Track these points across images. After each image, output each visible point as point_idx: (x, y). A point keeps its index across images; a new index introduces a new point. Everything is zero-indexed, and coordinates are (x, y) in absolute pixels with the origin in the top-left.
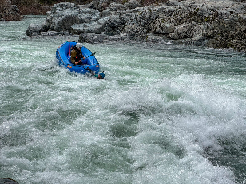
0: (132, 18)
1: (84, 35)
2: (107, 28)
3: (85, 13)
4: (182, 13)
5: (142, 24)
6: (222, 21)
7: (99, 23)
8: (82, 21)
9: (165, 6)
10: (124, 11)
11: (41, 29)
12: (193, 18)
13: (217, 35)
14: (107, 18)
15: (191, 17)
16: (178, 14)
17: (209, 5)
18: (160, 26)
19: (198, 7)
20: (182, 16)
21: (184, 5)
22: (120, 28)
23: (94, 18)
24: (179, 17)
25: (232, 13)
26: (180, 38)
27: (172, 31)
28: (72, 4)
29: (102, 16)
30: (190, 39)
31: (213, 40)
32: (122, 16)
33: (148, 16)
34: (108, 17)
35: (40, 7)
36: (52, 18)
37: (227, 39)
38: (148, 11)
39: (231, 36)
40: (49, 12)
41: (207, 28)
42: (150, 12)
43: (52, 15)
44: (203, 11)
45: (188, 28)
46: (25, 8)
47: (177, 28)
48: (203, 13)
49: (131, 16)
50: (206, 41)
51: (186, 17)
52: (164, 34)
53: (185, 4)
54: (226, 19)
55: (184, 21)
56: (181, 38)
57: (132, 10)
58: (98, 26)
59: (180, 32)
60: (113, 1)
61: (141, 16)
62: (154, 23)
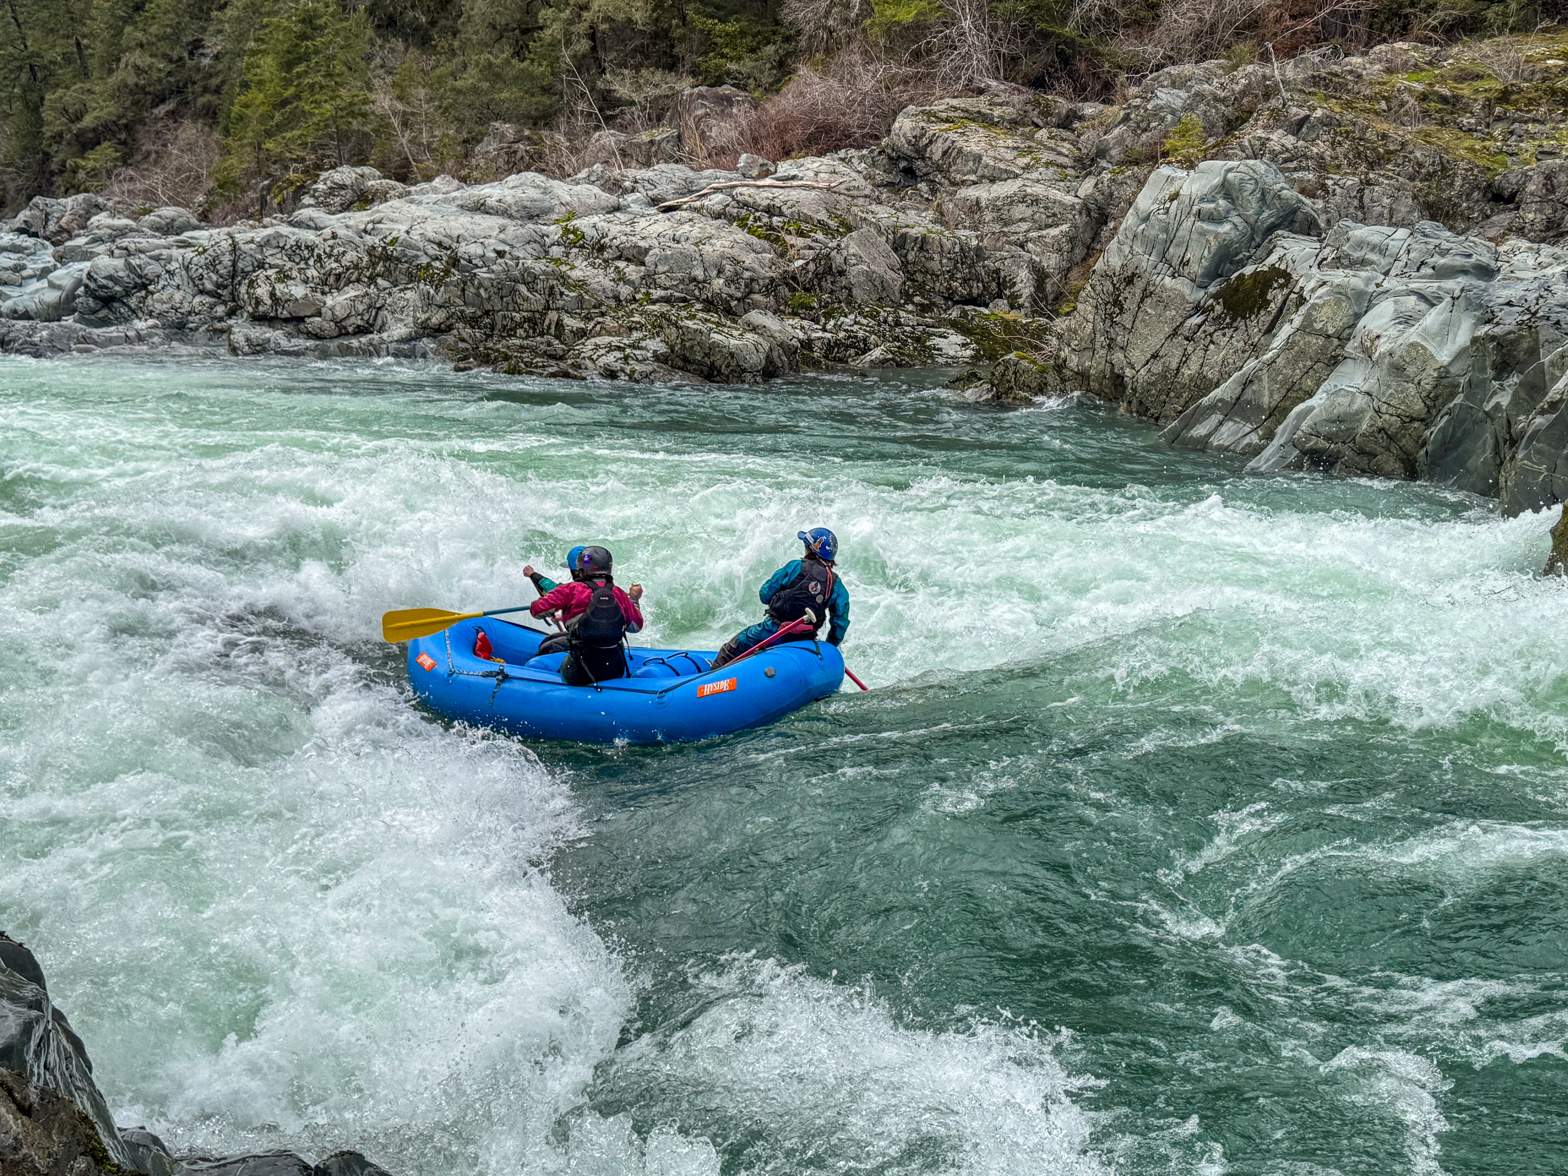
0: (173, 266)
2: (83, 301)
3: (1, 250)
4: (344, 253)
5: (209, 286)
6: (472, 281)
7: (52, 286)
9: (285, 229)
10: (143, 242)
12: (380, 268)
13: (461, 325)
14: (79, 268)
15: (374, 265)
16: (330, 256)
17: (431, 229)
18: (272, 295)
19: (394, 234)
20: (346, 260)
21: (347, 227)
22: (133, 302)
23: (32, 266)
24: (334, 265)
25: (500, 254)
26: (343, 333)
27: (313, 310)
29: (61, 259)
30: (375, 337)
31: (450, 338)
32: (135, 261)
33: (227, 260)
34: (86, 265)
37: (491, 336)
38: (225, 245)
39: (504, 327)
41: (428, 302)
42: (234, 247)
44: (410, 246)
45: (366, 300)
47: (329, 301)
48: (410, 253)
49: (170, 260)
50: (426, 343)
51: (356, 267)
52: (286, 321)
53: (351, 223)
54: (482, 274)
55: (353, 278)
56: (347, 334)
57: (172, 239)
58: (52, 296)
59: (340, 313)
60: (99, 208)
61: (202, 260)
62: (251, 284)
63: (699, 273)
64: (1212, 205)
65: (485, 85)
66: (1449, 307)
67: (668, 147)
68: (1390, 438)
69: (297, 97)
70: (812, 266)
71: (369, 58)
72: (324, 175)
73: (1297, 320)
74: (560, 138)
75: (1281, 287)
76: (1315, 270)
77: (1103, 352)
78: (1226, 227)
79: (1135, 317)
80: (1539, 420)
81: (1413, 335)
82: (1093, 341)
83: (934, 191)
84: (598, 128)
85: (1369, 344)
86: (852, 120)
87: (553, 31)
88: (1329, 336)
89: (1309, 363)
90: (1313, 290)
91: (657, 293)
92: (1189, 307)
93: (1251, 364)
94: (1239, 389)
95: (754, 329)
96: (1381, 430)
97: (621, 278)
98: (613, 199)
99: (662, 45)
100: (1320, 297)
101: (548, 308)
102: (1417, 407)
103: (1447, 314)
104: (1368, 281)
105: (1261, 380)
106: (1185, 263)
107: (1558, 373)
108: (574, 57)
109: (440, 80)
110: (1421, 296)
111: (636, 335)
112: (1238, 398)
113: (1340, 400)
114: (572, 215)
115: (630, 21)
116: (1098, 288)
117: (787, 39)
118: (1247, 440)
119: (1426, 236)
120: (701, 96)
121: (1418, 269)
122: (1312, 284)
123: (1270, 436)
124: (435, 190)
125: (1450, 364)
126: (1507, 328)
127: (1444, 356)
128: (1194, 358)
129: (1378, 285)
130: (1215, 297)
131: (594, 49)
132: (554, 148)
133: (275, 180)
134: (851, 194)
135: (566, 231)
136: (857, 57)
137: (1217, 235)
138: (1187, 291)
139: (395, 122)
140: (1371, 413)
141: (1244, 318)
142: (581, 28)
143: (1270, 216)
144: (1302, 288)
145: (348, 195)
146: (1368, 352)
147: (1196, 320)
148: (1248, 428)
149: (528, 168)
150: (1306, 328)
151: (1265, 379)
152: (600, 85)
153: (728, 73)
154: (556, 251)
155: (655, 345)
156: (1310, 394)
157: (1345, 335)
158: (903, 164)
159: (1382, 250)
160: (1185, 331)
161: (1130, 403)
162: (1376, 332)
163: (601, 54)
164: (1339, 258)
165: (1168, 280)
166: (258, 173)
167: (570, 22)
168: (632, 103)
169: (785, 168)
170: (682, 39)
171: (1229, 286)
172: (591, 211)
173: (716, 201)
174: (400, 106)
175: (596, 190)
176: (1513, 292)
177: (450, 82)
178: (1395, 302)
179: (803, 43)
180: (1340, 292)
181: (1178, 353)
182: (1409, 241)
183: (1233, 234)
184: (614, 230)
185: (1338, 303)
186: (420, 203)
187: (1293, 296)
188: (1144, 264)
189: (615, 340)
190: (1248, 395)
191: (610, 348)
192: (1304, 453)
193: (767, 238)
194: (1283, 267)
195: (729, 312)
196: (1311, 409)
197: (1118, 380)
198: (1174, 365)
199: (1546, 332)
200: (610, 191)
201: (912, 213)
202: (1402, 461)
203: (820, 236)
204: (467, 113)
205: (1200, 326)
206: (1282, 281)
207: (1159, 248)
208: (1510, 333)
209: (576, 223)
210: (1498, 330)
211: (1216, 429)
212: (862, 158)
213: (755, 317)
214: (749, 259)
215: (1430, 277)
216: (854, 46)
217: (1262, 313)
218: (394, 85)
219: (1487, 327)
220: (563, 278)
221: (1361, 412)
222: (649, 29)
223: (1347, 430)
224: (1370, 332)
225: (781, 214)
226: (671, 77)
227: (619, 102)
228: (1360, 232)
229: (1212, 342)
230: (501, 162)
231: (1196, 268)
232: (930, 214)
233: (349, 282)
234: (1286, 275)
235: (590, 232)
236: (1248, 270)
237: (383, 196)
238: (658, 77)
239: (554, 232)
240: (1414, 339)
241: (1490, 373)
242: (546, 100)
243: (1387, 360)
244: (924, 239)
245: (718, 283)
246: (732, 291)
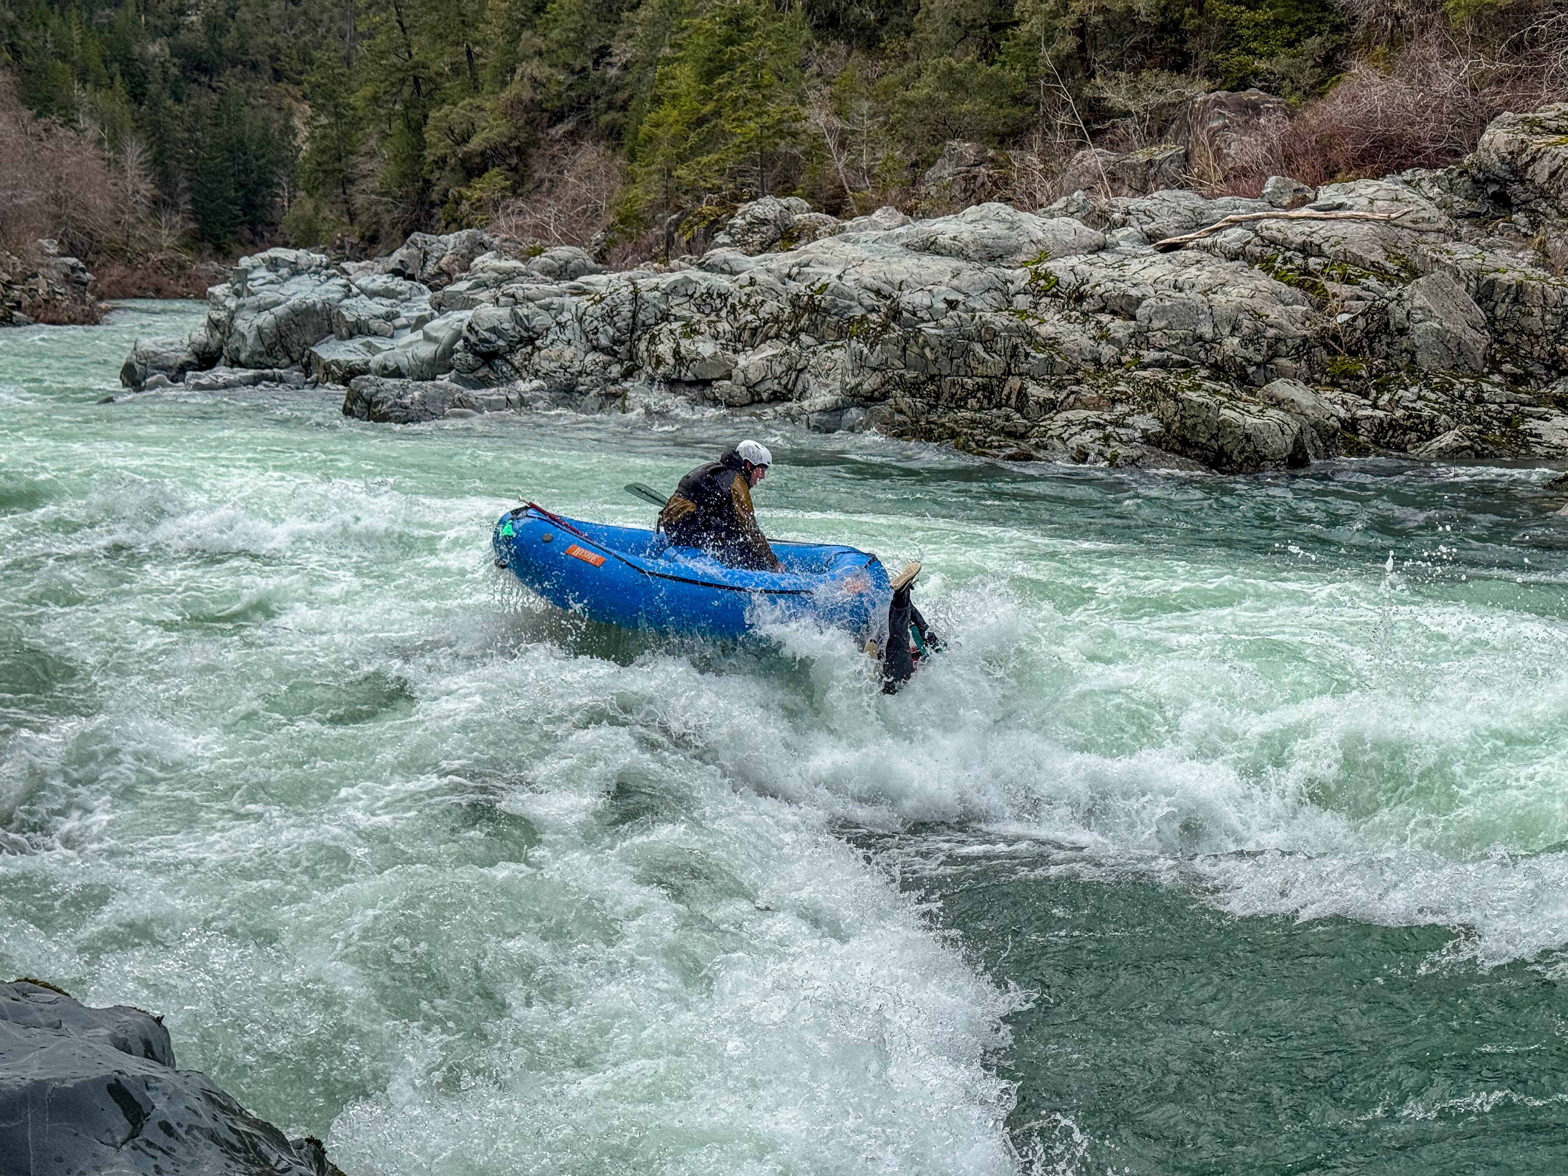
0: (565, 317)
1: (366, 385)
2: (462, 357)
3: (372, 294)
4: (763, 302)
5: (604, 341)
6: (915, 338)
7: (428, 338)
8: (358, 329)
9: (695, 274)
10: (533, 288)
11: (184, 357)
12: (804, 322)
13: (899, 393)
14: (458, 318)
15: (797, 317)
16: (745, 306)
17: (868, 274)
18: (676, 353)
19: (824, 280)
20: (764, 312)
21: (768, 271)
22: (517, 359)
23: (407, 315)
24: (750, 317)
25: (952, 305)
26: (755, 399)
27: (722, 371)
28: (318, 258)
29: (439, 307)
30: (794, 405)
31: (884, 409)
32: (522, 311)
33: (626, 310)
34: (467, 315)
35: (181, 267)
36: (232, 317)
37: (936, 407)
38: (626, 292)
39: (953, 396)
40: (219, 290)
41: (860, 363)
42: (636, 294)
43: (231, 303)
44: (842, 295)
45: (785, 360)
46: (117, 271)
47: (742, 360)
48: (842, 302)
49: (561, 310)
50: (854, 414)
51: (776, 320)
52: (690, 384)
53: (773, 266)
54: (929, 329)
55: (772, 333)
56: (761, 401)
57: (565, 285)
58: (427, 351)
59: (754, 376)
60: (484, 247)
61: (598, 310)
62: (653, 340)
63: (1207, 330)
65: (943, 95)
67: (1171, 169)
69: (717, 114)
70: (1361, 323)
71: (803, 66)
72: (743, 207)
74: (1033, 159)
83: (1535, 225)
84: (1080, 146)
86: (1425, 131)
87: (1032, 27)
91: (1150, 355)
95: (1278, 404)
97: (1104, 336)
98: (1097, 236)
99: (1170, 41)
101: (1008, 373)
108: (1056, 58)
109: (888, 92)
111: (1120, 409)
114: (1044, 256)
115: (1130, 10)
117: (1337, 29)
120: (1219, 103)
124: (875, 226)
131: (1081, 48)
132: (1025, 171)
133: (685, 214)
134: (1419, 228)
135: (1037, 275)
136: (1433, 51)
139: (831, 142)
142: (1068, 22)
145: (770, 231)
149: (989, 197)
152: (1087, 92)
153: (1256, 74)
154: (1022, 302)
155: (1146, 422)
158: (1492, 189)
163: (1091, 54)
166: (665, 205)
167: (1055, 15)
168: (1128, 114)
169: (1328, 194)
170: (1197, 32)
172: (1068, 250)
173: (1233, 237)
174: (837, 123)
175: (1077, 224)
177: (901, 93)
179: (1359, 33)
184: (1098, 274)
186: (857, 242)
189: (1092, 415)
191: (1086, 425)
193: (1299, 285)
195: (1244, 380)
200: (1094, 225)
201: (1502, 253)
203: (1373, 282)
204: (918, 130)
209: (1049, 265)
212: (1434, 181)
213: (1280, 388)
214: (1274, 313)
216: (1430, 35)
218: (833, 97)
220: (1030, 335)
222: (1155, 20)
225: (1321, 254)
226: (1179, 81)
227: (1109, 114)
230: (956, 190)
232: (1529, 255)
233: (767, 338)
235: (1067, 278)
237: (811, 234)
238: (1163, 80)
239: (1021, 276)
242: (1017, 112)
244: (1520, 286)
245: (1232, 343)
246: (1250, 353)
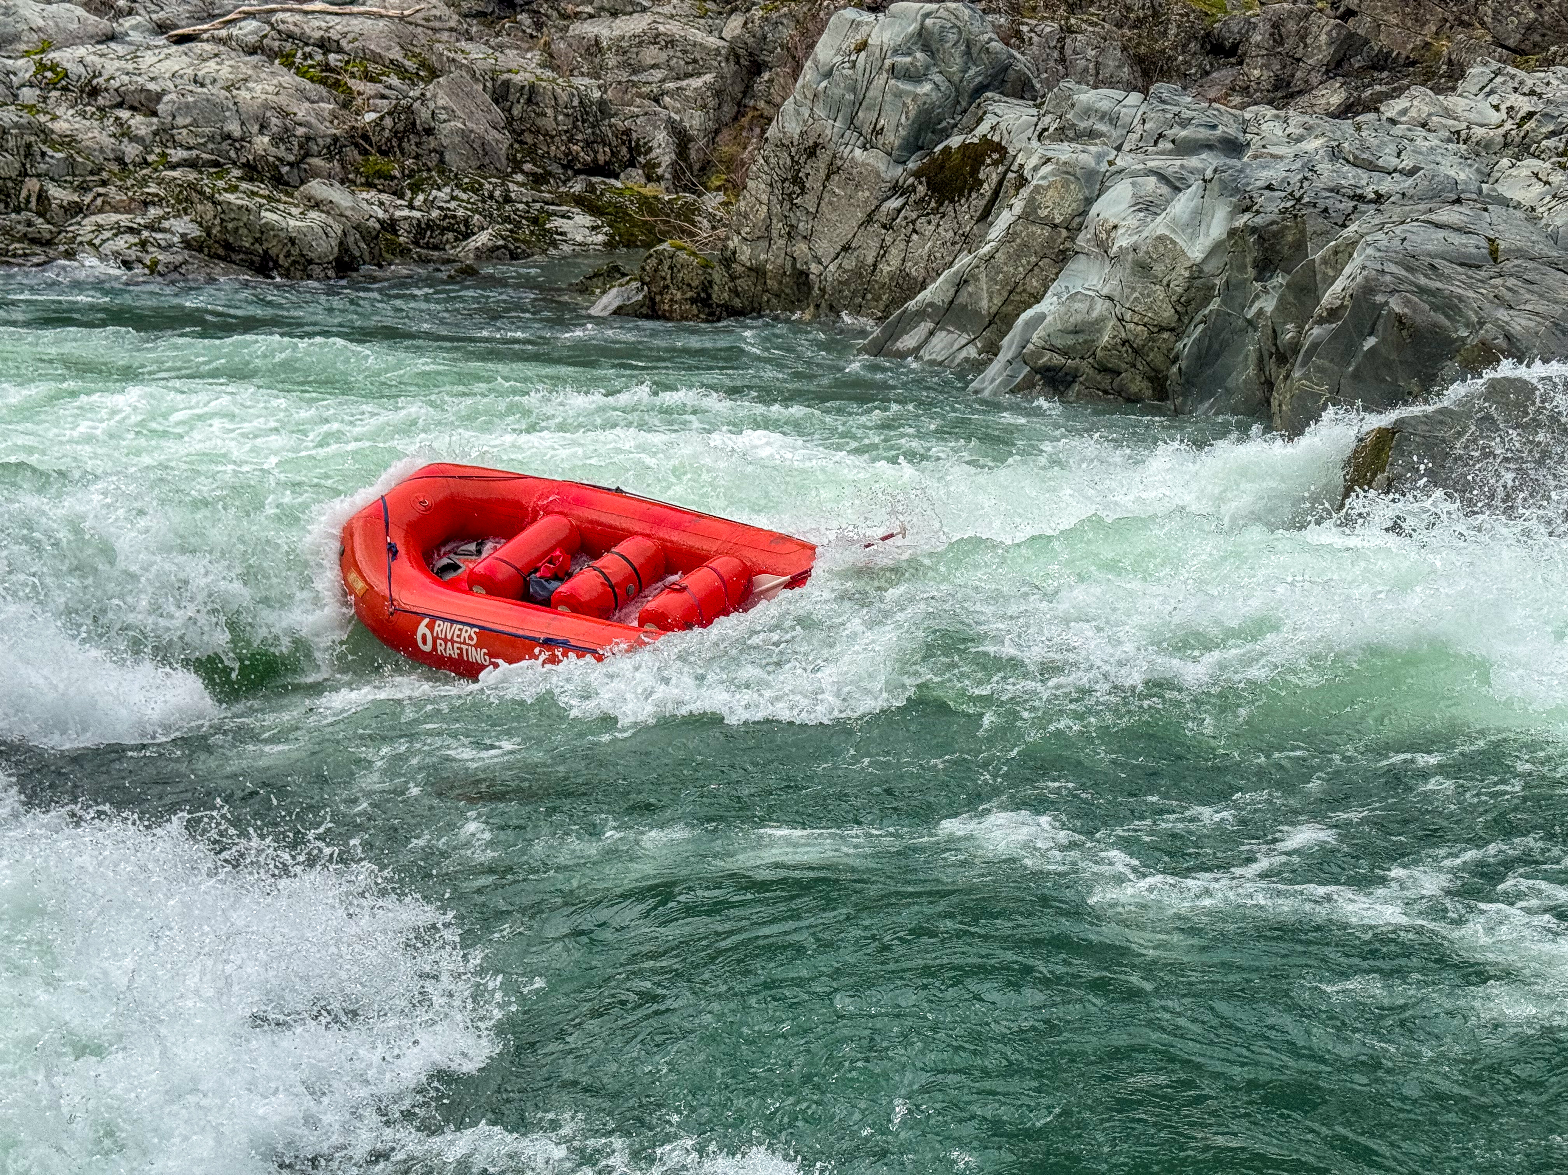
63: (234, 128)
64: (908, 59)
66: (1200, 192)
68: (1136, 351)
70: (388, 122)
73: (1019, 205)
75: (995, 163)
76: (1035, 143)
77: (781, 242)
78: (927, 87)
79: (820, 198)
80: (1316, 331)
81: (1159, 226)
82: (768, 228)
83: (539, 26)
85: (1104, 236)
88: (1056, 226)
89: (1033, 259)
90: (1035, 169)
91: (177, 154)
92: (885, 186)
93: (964, 261)
94: (952, 291)
95: (317, 205)
96: (1124, 342)
97: (125, 133)
98: (103, 24)
100: (1043, 178)
101: (24, 174)
102: (1166, 315)
103: (1197, 201)
104: (1099, 157)
105: (978, 280)
106: (878, 132)
107: (1331, 273)
110: (1163, 178)
111: (153, 212)
112: (952, 302)
113: (1077, 305)
114: (47, 45)
116: (773, 160)
118: (963, 354)
119: (1163, 102)
121: (1156, 143)
122: (1034, 161)
123: (992, 349)
125: (1204, 261)
126: (1269, 218)
127: (1196, 252)
128: (893, 251)
129: (1111, 163)
130: (917, 174)
134: (432, 26)
135: (42, 67)
137: (915, 98)
138: (882, 167)
140: (1113, 322)
141: (952, 201)
143: (977, 74)
144: (1021, 166)
146: (1103, 246)
147: (895, 203)
148: (964, 338)
150: (1029, 215)
151: (983, 278)
154: (28, 95)
155: (183, 226)
156: (1037, 298)
157: (1074, 224)
159: (1113, 119)
160: (882, 216)
161: (817, 306)
162: (1113, 221)
164: (1062, 129)
165: (858, 152)
171: (933, 161)
172: (74, 40)
173: (248, 29)
175: (80, 11)
176: (1274, 173)
178: (1133, 184)
180: (1067, 171)
181: (874, 244)
182: (1143, 108)
183: (934, 96)
184: (111, 67)
185: (1066, 185)
187: (1011, 175)
188: (828, 132)
189: (124, 219)
190: (963, 298)
191: (119, 230)
192: (1036, 370)
193: (323, 82)
194: (996, 139)
195: (279, 180)
196: (1042, 317)
197: (802, 278)
198: (870, 260)
199: (1314, 224)
200: (99, 12)
201: (513, 53)
202: (1150, 379)
203: (394, 81)
205: (899, 211)
206: (996, 156)
207: (845, 111)
208: (1273, 223)
209: (54, 56)
210: (1259, 220)
211: (926, 341)
213: (317, 188)
214: (302, 111)
215: (1170, 152)
217: (974, 195)
219: (1247, 216)
220: (43, 133)
221: (1102, 320)
223: (1085, 342)
224: (1106, 221)
225: (340, 50)
228: (1087, 96)
229: (915, 231)
231: (892, 139)
232: (537, 56)
234: (1001, 149)
235: (76, 70)
236: (955, 141)
239: (25, 68)
240: (1162, 231)
241: (1251, 272)
243: (1130, 257)
244: (533, 88)
245: (262, 142)
246: (281, 152)
